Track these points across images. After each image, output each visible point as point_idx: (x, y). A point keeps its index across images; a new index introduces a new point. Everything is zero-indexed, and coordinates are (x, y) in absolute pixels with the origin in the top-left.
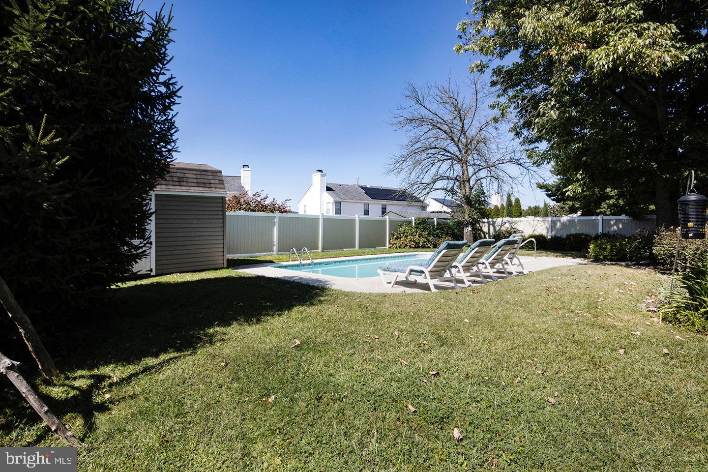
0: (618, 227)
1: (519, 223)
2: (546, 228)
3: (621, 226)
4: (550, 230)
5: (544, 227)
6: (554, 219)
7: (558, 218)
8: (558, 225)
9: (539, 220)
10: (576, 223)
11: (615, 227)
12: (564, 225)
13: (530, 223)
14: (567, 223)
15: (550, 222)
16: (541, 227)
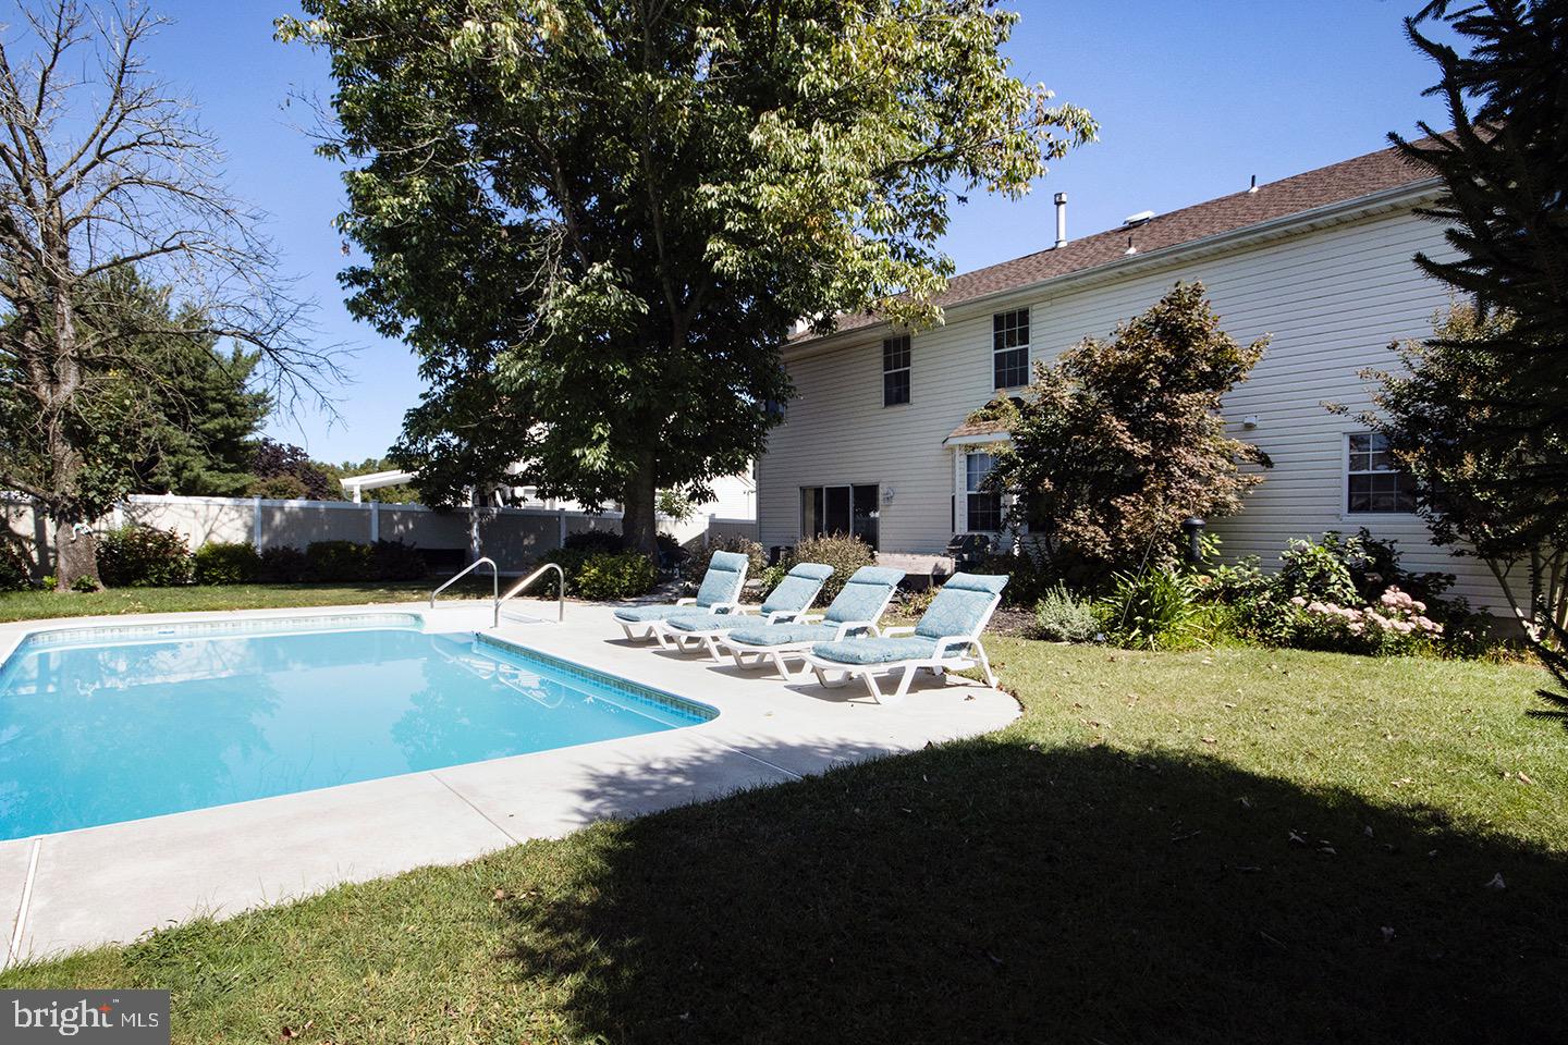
0: (406, 527)
1: (161, 510)
2: (246, 525)
3: (411, 526)
4: (258, 529)
5: (239, 523)
6: (267, 502)
7: (277, 503)
8: (278, 517)
9: (223, 506)
10: (321, 516)
11: (401, 527)
12: (291, 517)
13: (195, 512)
14: (301, 514)
15: (257, 512)
16: (230, 525)
